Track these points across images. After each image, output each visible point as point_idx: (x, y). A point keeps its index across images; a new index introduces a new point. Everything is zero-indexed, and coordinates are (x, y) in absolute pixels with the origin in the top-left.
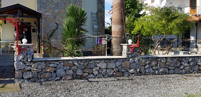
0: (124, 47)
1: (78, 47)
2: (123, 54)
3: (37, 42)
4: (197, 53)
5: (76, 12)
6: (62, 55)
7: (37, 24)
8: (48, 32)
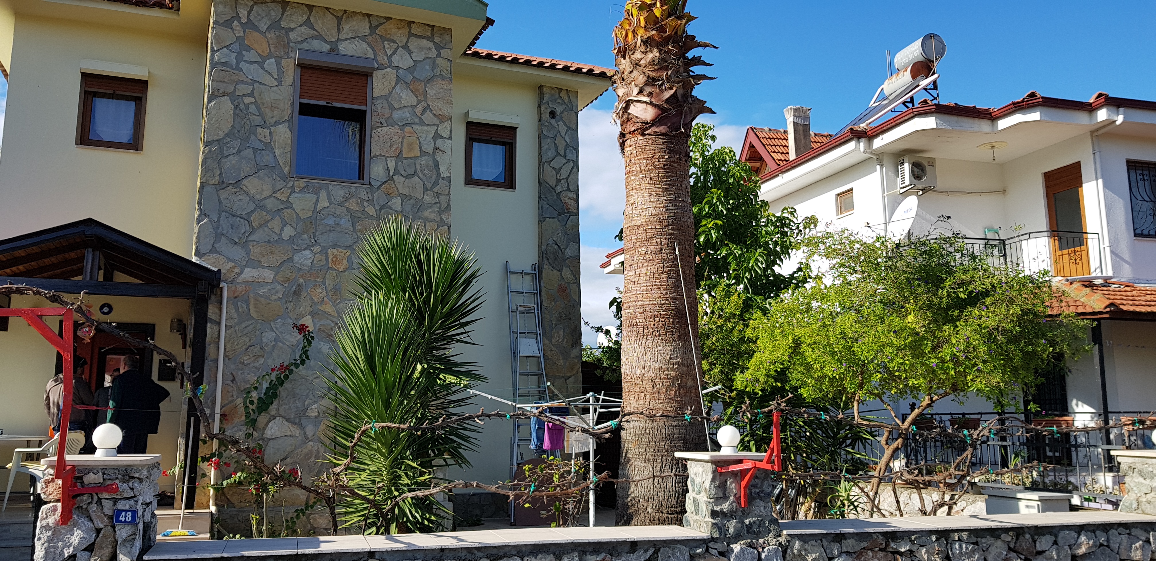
0: (693, 469)
1: (422, 474)
2: (690, 515)
3: (181, 441)
4: (1116, 504)
5: (420, 263)
6: (323, 520)
7: (190, 334)
8: (252, 378)
